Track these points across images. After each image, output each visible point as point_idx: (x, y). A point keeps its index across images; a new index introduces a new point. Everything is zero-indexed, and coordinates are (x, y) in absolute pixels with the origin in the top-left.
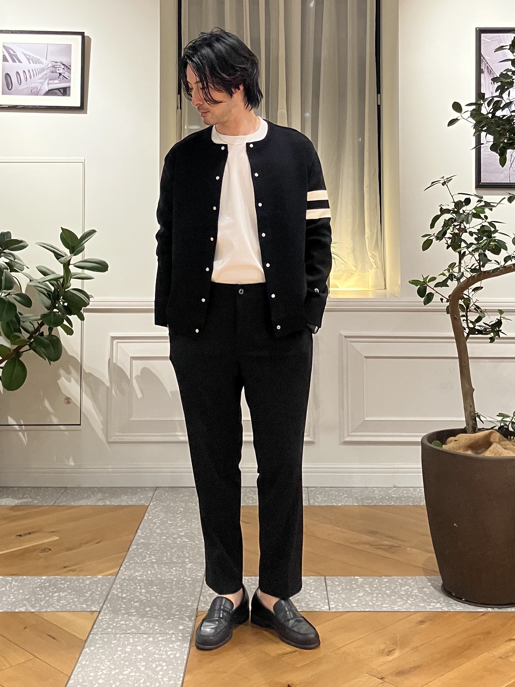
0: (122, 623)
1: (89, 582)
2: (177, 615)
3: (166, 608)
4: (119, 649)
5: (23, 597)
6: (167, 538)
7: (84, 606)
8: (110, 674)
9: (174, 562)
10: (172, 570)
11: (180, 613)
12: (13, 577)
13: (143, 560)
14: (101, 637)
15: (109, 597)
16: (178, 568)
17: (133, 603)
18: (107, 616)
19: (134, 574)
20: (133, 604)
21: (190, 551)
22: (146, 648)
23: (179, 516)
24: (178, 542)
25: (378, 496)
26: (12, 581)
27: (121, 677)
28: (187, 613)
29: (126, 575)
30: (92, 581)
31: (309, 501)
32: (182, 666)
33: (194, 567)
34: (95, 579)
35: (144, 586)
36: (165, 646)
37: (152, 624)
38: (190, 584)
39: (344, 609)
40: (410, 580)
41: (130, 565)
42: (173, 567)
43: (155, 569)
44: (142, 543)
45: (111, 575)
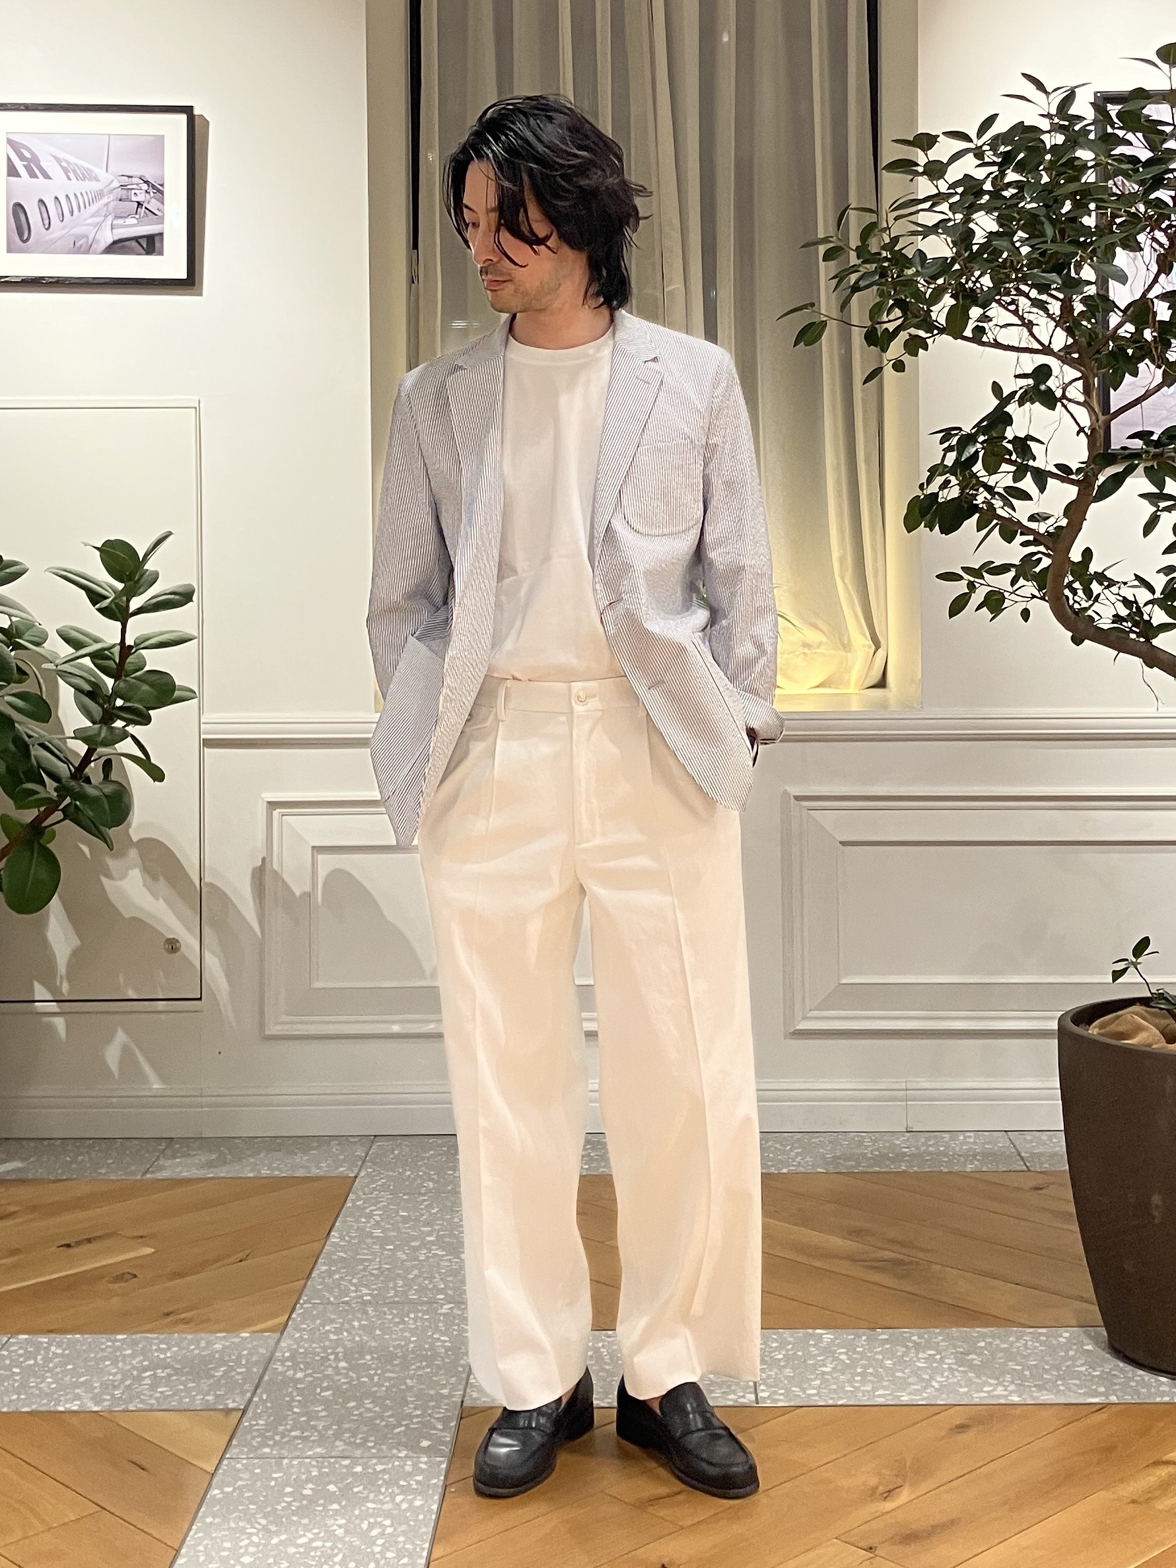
0: (293, 1434)
1: (222, 1346)
2: (418, 1416)
3: (393, 1401)
4: (288, 1490)
5: (74, 1380)
6: (397, 1248)
7: (210, 1398)
8: (267, 1544)
9: (413, 1302)
10: (407, 1319)
11: (424, 1412)
12: (53, 1335)
13: (341, 1298)
14: (248, 1464)
15: (266, 1378)
16: (420, 1315)
17: (318, 1390)
18: (259, 1418)
19: (321, 1328)
20: (319, 1394)
21: (450, 1276)
22: (349, 1487)
23: (425, 1200)
24: (422, 1257)
25: (872, 1153)
26: (50, 1344)
27: (291, 1550)
28: (439, 1413)
29: (304, 1330)
30: (227, 1344)
32: (426, 1526)
33: (456, 1311)
34: (236, 1340)
35: (345, 1354)
36: (387, 1484)
37: (360, 1436)
38: (447, 1349)
39: (790, 1400)
40: (938, 1336)
41: (314, 1308)
42: (409, 1312)
43: (368, 1318)
44: (341, 1260)
45: (271, 1330)
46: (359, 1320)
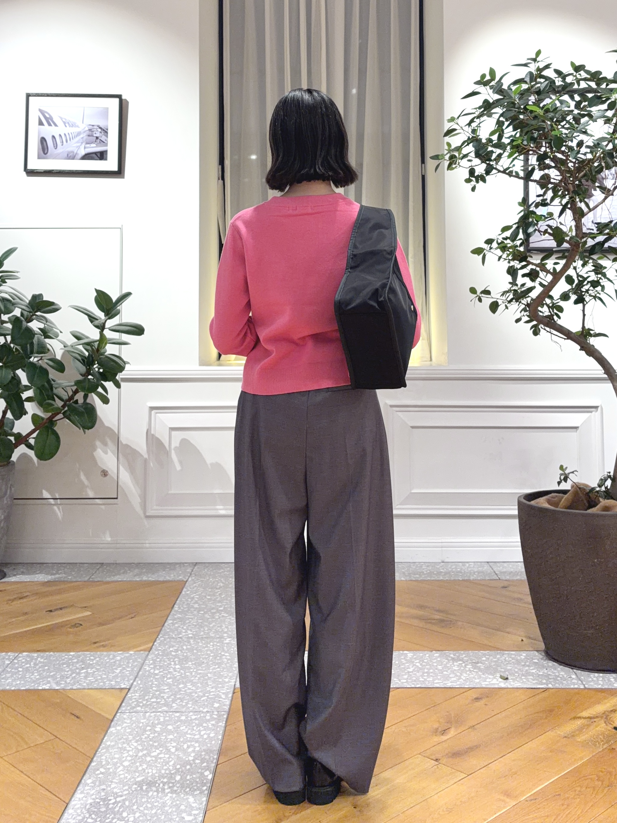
0: (152, 700)
1: (120, 658)
2: (213, 692)
3: (201, 684)
4: (148, 728)
5: (48, 674)
8: (137, 756)
9: (212, 637)
10: (209, 645)
11: (216, 689)
12: (39, 653)
13: (178, 635)
14: (129, 715)
15: (141, 673)
16: (215, 643)
18: (136, 693)
19: (168, 650)
20: (166, 681)
22: (178, 727)
23: (219, 592)
24: (217, 617)
25: (426, 572)
26: (38, 657)
27: (149, 759)
28: (224, 690)
29: (160, 650)
30: (123, 657)
32: (216, 747)
34: (127, 655)
35: (179, 662)
36: (198, 725)
37: (185, 701)
40: (463, 655)
41: (165, 640)
42: (211, 642)
43: (190, 645)
44: (179, 618)
45: (144, 650)
46: (186, 646)
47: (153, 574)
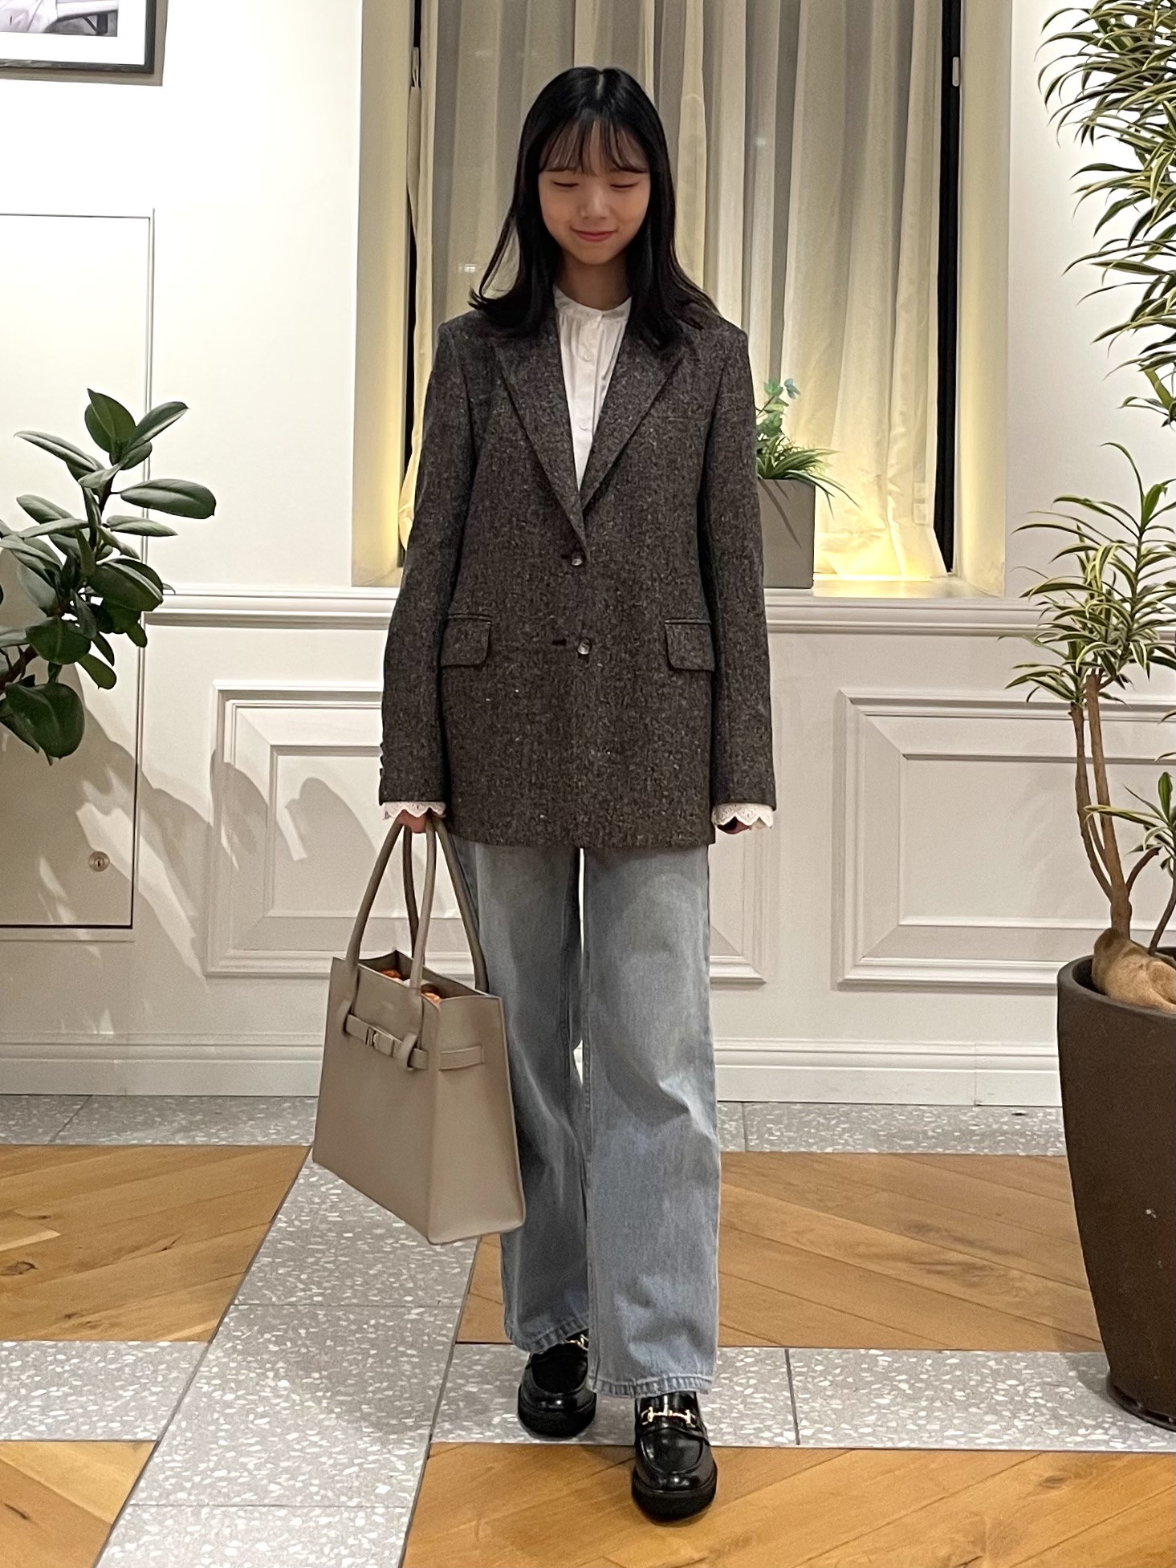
0: (217, 1474)
1: (134, 1358)
2: (374, 1453)
3: (345, 1431)
4: (207, 1548)
6: (358, 1237)
7: (115, 1425)
9: (374, 1305)
10: (365, 1326)
11: (384, 1444)
13: (286, 1298)
14: (157, 1514)
15: (187, 1400)
16: (382, 1321)
18: (176, 1453)
19: (259, 1336)
20: (252, 1422)
21: (421, 1273)
22: (283, 1547)
24: (388, 1249)
25: (934, 1132)
28: (403, 1449)
29: (238, 1338)
30: (140, 1355)
31: (746, 1138)
33: (427, 1317)
34: (150, 1350)
35: (288, 1370)
36: (335, 1543)
37: (301, 1478)
38: (414, 1366)
39: (841, 1441)
41: (251, 1310)
42: (370, 1316)
43: (318, 1324)
44: (290, 1250)
45: (198, 1338)
46: (307, 1327)
47: (223, 1129)
